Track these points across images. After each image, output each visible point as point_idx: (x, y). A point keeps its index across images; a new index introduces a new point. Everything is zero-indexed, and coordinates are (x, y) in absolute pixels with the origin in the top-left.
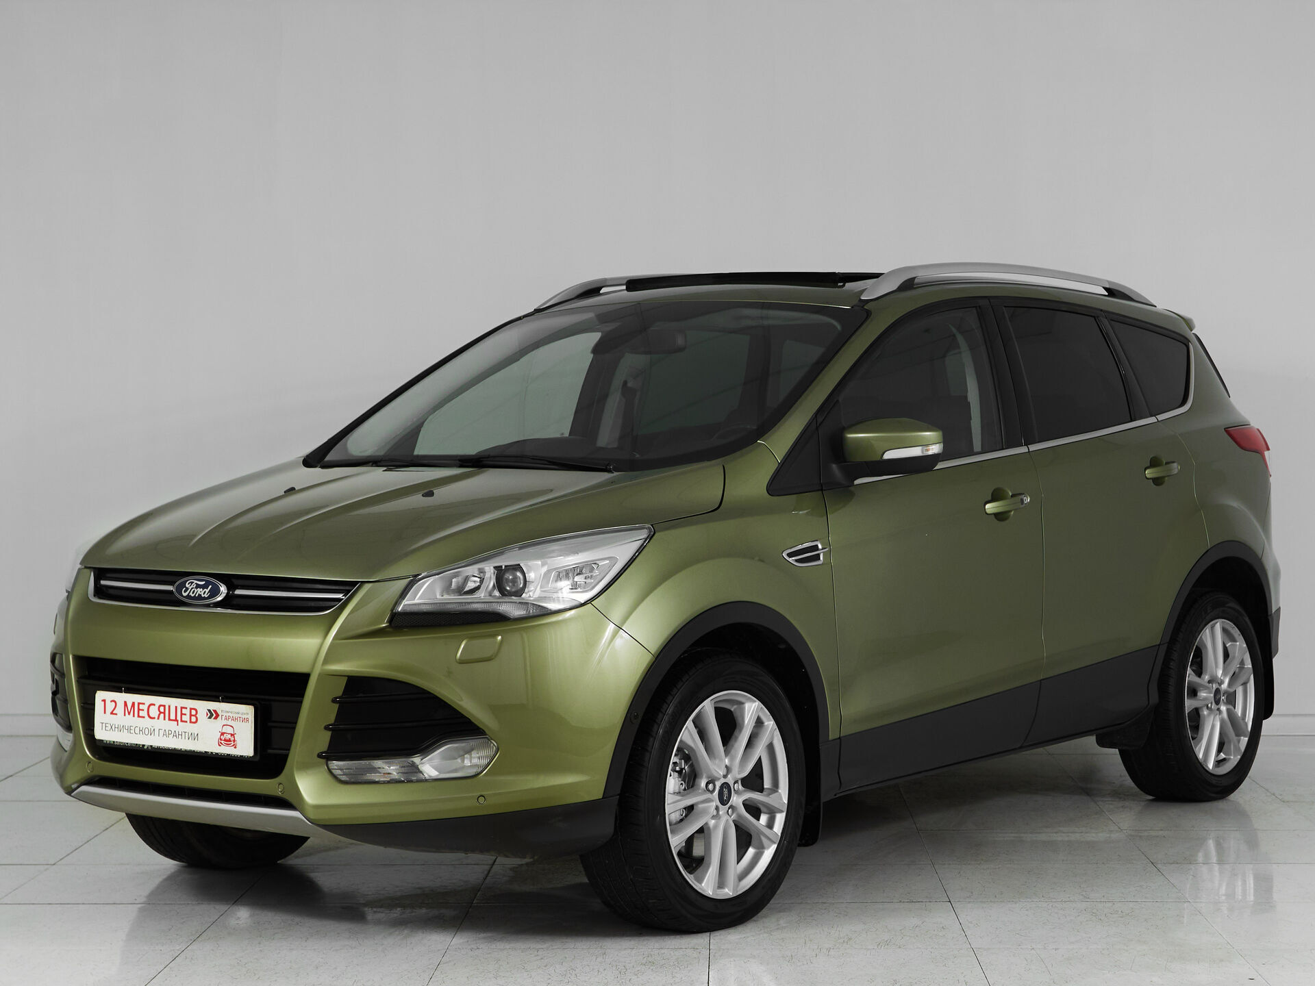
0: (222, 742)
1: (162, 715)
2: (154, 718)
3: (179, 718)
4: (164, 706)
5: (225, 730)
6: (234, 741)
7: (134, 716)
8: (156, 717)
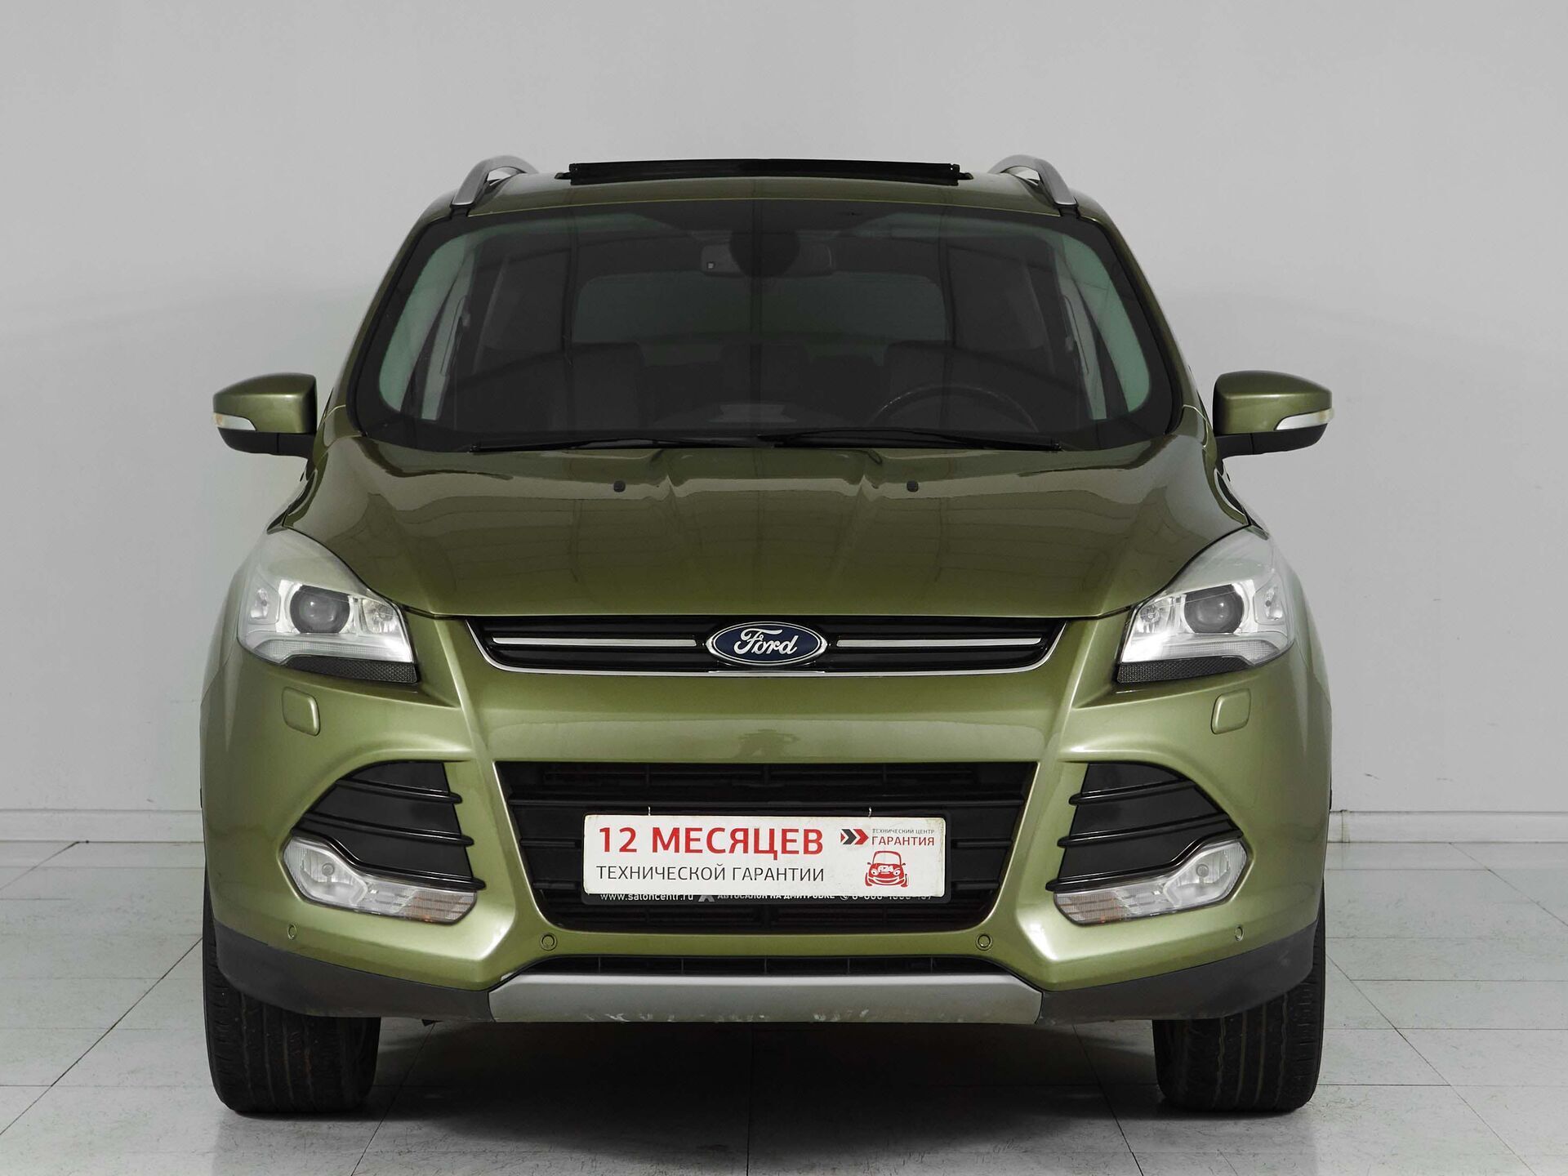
0: (874, 879)
1: (740, 846)
2: (723, 851)
3: (778, 846)
4: (746, 831)
5: (880, 859)
6: (902, 875)
8: (728, 850)
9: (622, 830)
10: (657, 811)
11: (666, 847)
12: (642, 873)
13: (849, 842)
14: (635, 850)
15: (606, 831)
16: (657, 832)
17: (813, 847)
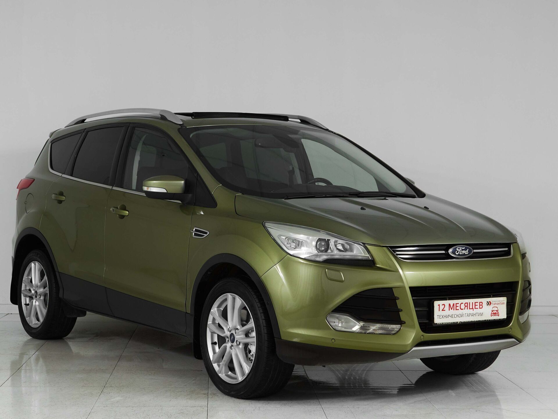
0: (492, 314)
1: (466, 307)
3: (474, 307)
4: (467, 303)
5: (494, 309)
6: (498, 313)
7: (454, 310)
8: (464, 309)
9: (442, 305)
10: (450, 299)
11: (452, 309)
12: (447, 317)
13: (488, 305)
14: (445, 310)
15: (439, 305)
16: (450, 305)
17: (481, 307)
